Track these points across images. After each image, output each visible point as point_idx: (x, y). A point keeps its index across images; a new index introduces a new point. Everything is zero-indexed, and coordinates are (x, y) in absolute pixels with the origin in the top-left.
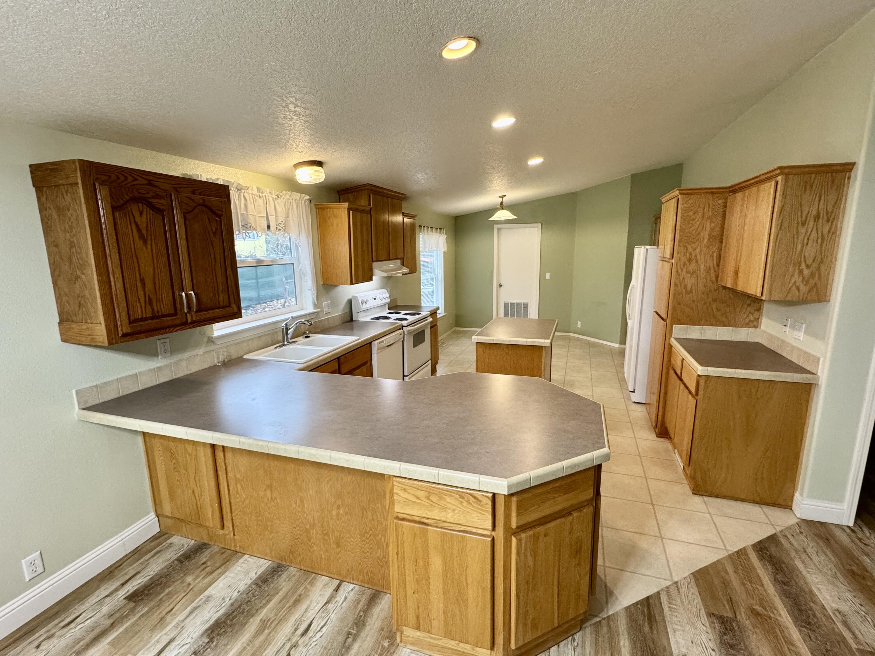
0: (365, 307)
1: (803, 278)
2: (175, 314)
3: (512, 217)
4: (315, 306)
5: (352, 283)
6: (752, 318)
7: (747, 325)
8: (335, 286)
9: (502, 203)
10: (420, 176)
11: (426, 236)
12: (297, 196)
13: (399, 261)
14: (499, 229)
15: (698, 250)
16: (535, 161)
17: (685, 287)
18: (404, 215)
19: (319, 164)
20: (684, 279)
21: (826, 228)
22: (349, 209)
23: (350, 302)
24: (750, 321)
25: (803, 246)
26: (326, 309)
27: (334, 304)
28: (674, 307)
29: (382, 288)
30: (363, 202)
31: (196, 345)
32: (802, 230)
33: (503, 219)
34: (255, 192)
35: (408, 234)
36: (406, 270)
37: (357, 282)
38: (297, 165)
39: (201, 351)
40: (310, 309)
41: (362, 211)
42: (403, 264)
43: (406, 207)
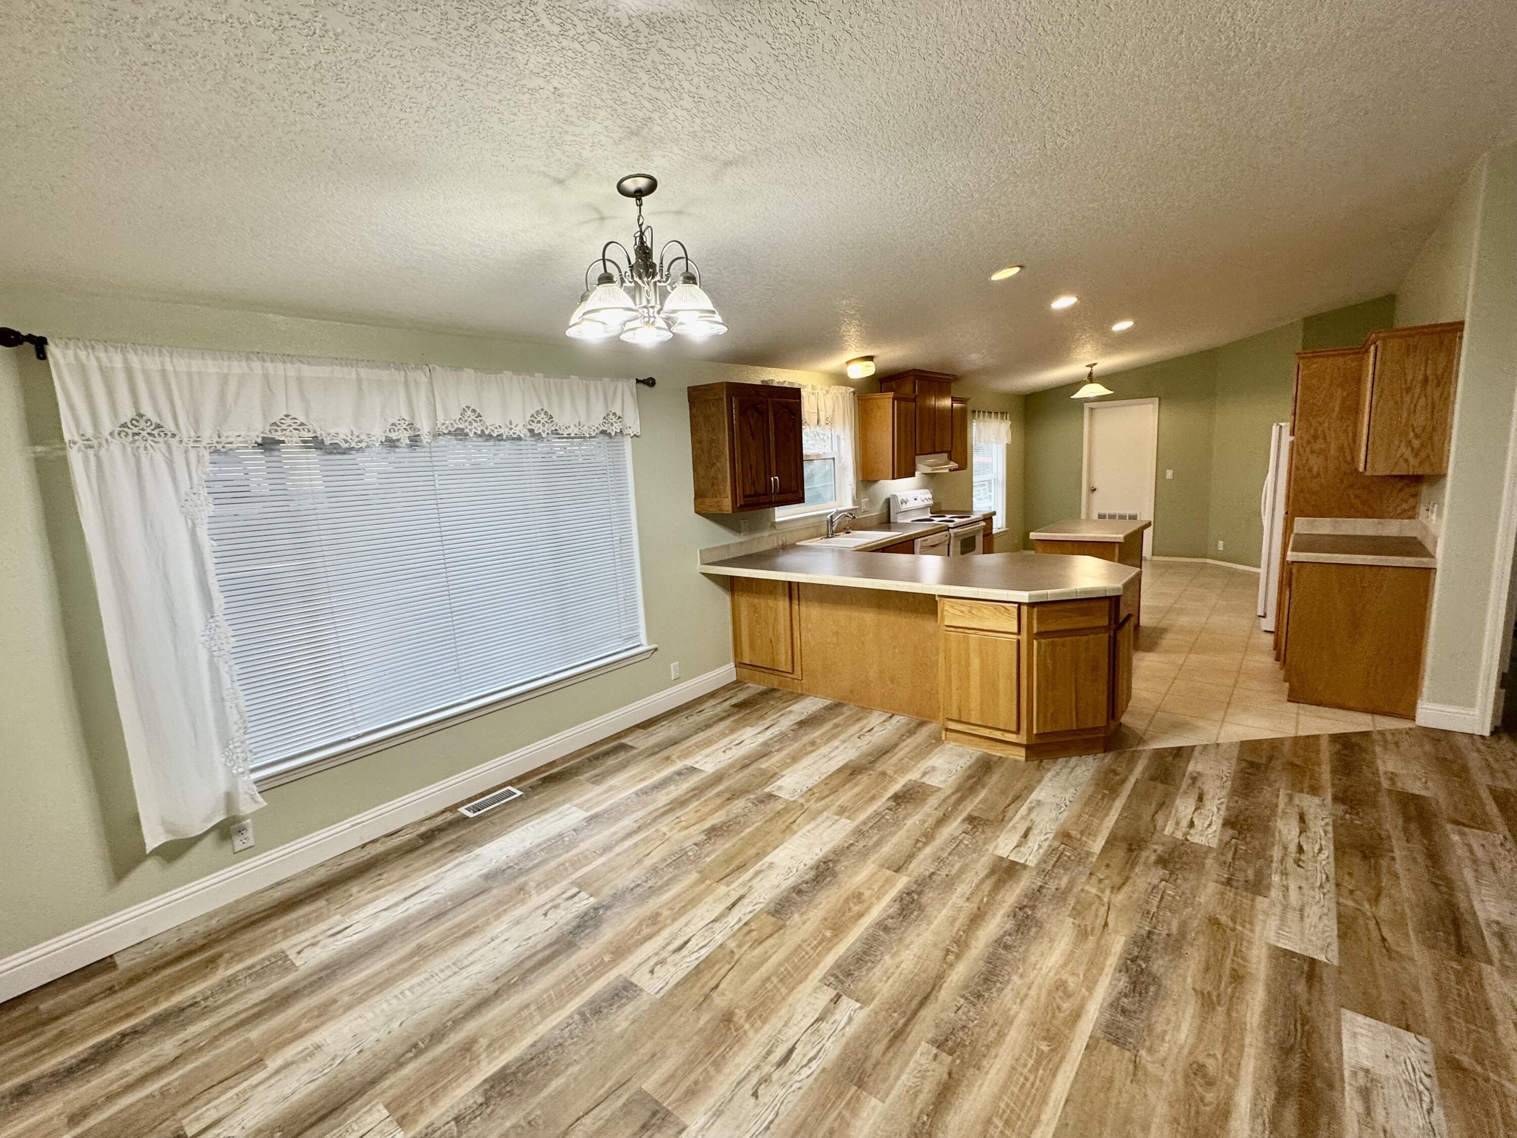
0: (904, 507)
1: (1413, 449)
2: (765, 494)
3: (1104, 391)
4: (854, 502)
5: (893, 478)
6: (1405, 506)
7: (1399, 516)
8: (876, 481)
9: (1091, 374)
10: (974, 356)
11: (981, 425)
12: (843, 389)
13: (945, 455)
14: (1092, 409)
15: (1326, 424)
16: (1123, 326)
17: (1310, 470)
18: (954, 400)
19: (870, 358)
20: (1307, 460)
21: (1437, 394)
22: (894, 399)
23: (888, 501)
24: (1405, 510)
25: (1409, 415)
26: (864, 507)
27: (872, 502)
28: (1296, 495)
29: (924, 487)
30: (907, 389)
31: (764, 529)
32: (1408, 399)
33: (1092, 395)
34: (810, 390)
35: (957, 422)
36: (953, 465)
37: (900, 477)
38: (848, 363)
39: (766, 533)
40: (849, 505)
41: (905, 399)
42: (950, 459)
43: (955, 389)
